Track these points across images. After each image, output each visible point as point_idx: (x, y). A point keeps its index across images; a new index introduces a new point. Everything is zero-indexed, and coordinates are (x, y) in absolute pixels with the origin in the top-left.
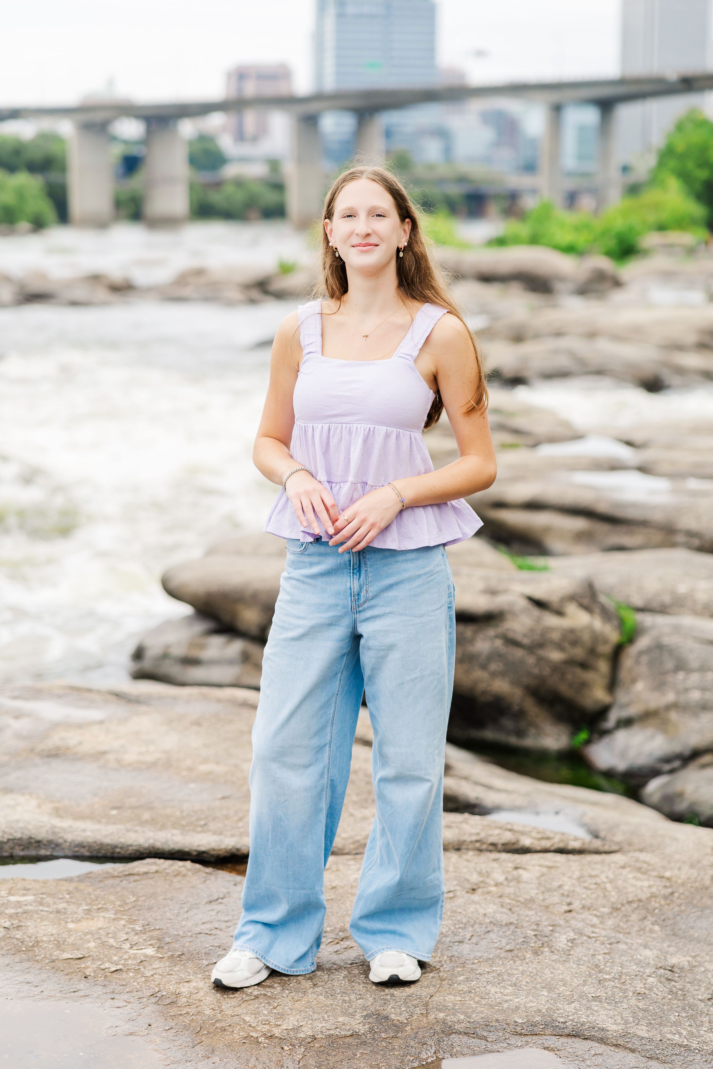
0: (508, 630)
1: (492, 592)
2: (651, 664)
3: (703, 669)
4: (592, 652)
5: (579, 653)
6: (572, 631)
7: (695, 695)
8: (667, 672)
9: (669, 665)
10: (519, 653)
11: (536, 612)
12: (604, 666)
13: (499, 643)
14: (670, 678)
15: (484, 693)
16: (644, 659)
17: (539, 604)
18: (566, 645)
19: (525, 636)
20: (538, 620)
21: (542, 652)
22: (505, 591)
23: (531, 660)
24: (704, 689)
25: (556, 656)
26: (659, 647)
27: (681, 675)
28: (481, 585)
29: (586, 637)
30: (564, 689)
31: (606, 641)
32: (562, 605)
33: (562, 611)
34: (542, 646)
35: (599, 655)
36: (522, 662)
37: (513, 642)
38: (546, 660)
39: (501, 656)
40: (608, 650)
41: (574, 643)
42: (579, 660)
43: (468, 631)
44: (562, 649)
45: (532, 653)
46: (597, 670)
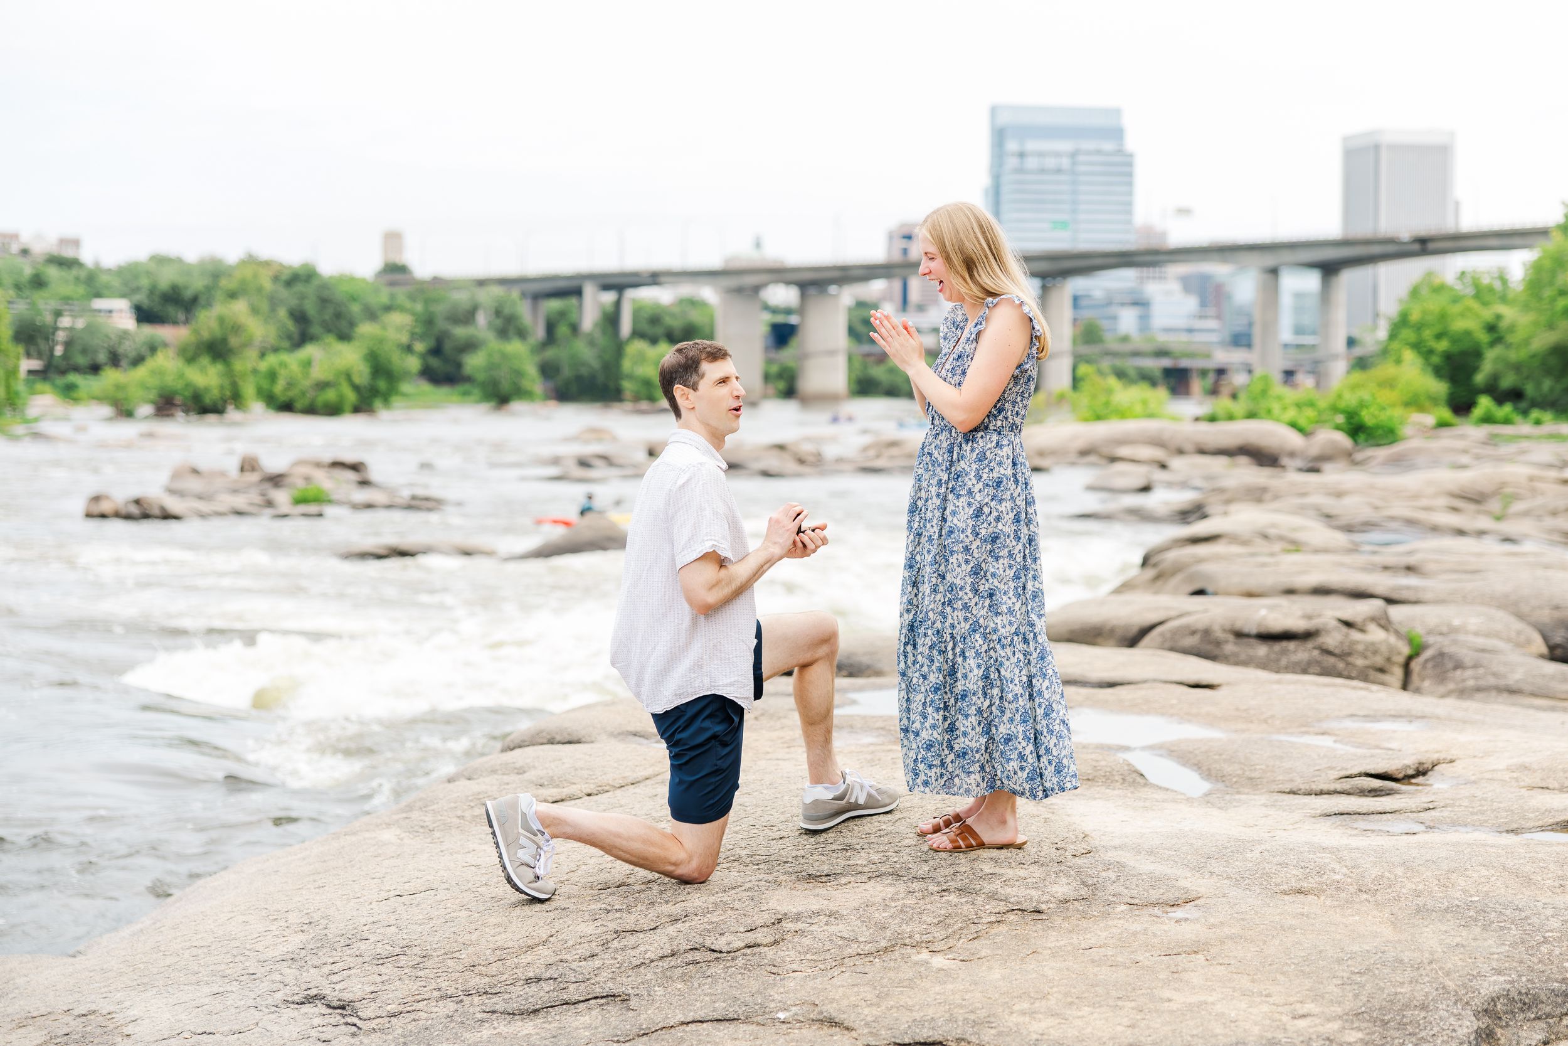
0: (1323, 643)
1: (1309, 617)
2: (1434, 667)
3: (1476, 666)
4: (1389, 660)
5: (1379, 660)
6: (1373, 644)
7: (1471, 683)
8: (1448, 671)
9: (1450, 665)
10: (1332, 660)
11: (1345, 629)
12: (1398, 672)
13: (1316, 653)
14: (1450, 674)
16: (1430, 665)
17: (1348, 624)
18: (1369, 654)
19: (1335, 647)
20: (1347, 636)
21: (1350, 659)
22: (1319, 616)
23: (1341, 665)
24: (1476, 678)
25: (1360, 662)
26: (1442, 655)
27: (1459, 672)
28: (1300, 613)
29: (1383, 648)
31: (1399, 653)
32: (1364, 625)
33: (1364, 628)
34: (1349, 654)
35: (1394, 663)
36: (1334, 667)
37: (1327, 652)
38: (1354, 665)
39: (1318, 662)
40: (1401, 659)
41: (1375, 652)
42: (1379, 665)
43: (1292, 645)
44: (1366, 657)
45: (1343, 659)
46: (1392, 674)
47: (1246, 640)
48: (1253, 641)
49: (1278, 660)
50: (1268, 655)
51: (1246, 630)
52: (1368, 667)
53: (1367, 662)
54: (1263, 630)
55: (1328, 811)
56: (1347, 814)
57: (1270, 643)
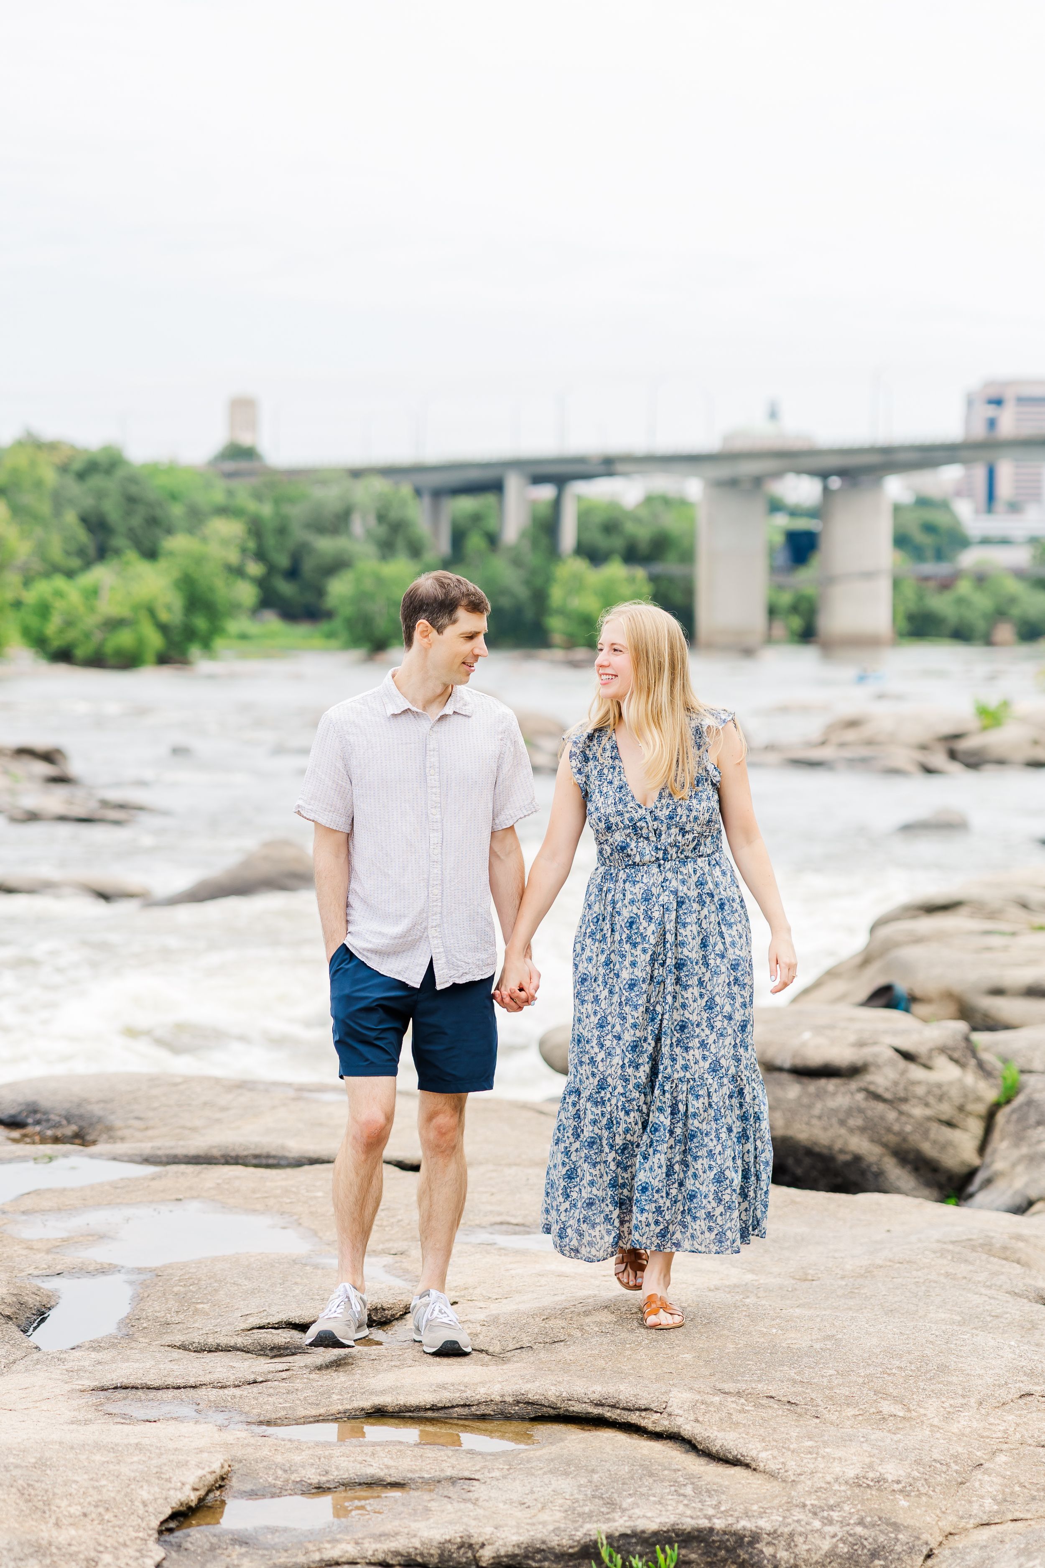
0: (871, 1083)
1: (861, 1045)
2: (1019, 1120)
4: (961, 1109)
5: (946, 1110)
6: (939, 1086)
8: (1029, 1128)
9: (1033, 1120)
10: (880, 1107)
11: (902, 1063)
12: (976, 1127)
13: (860, 1096)
15: (841, 1151)
16: (1016, 1117)
17: (908, 1056)
18: (931, 1100)
19: (887, 1089)
20: (904, 1072)
21: (905, 1107)
22: (875, 1043)
23: (892, 1115)
25: (918, 1111)
26: (1030, 1103)
28: (852, 1038)
29: (954, 1093)
30: (928, 1149)
31: (979, 1099)
32: (930, 1057)
33: (930, 1063)
34: (905, 1100)
35: (969, 1114)
36: (882, 1118)
37: (876, 1097)
38: (909, 1116)
39: (861, 1111)
40: (981, 1109)
41: (940, 1098)
42: (944, 1117)
43: (830, 1085)
44: (927, 1105)
45: (894, 1108)
46: (965, 1130)
47: (776, 1075)
48: (785, 1077)
49: (810, 1107)
50: (799, 1098)
51: (778, 1062)
52: (929, 1119)
53: (928, 1112)
54: (799, 1062)
55: (106, 1383)
56: (133, 1388)
57: (805, 1080)
